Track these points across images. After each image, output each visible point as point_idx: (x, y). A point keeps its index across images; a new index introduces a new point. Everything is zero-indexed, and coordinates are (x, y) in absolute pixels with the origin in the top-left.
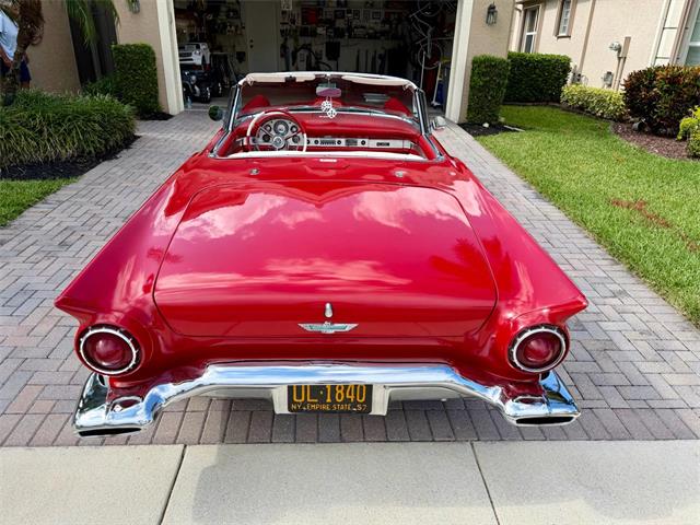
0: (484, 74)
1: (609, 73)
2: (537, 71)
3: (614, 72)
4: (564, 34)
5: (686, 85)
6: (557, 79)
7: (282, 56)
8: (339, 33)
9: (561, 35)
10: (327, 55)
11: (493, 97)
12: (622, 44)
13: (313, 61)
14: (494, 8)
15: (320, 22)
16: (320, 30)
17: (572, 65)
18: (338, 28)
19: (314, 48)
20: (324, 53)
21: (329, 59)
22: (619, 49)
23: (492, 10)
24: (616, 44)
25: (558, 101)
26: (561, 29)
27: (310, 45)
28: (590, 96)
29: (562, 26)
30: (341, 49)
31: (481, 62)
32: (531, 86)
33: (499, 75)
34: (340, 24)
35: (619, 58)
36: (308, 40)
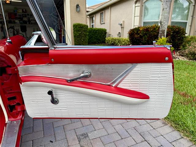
0: (78, 31)
1: (119, 33)
2: (97, 33)
3: (121, 32)
4: (103, 23)
5: (152, 31)
6: (104, 36)
7: (2, 31)
8: (25, 22)
9: (102, 23)
10: (21, 30)
11: (84, 40)
12: (122, 23)
13: (16, 33)
14: (78, 5)
15: (16, 18)
16: (17, 21)
17: (107, 31)
18: (25, 21)
19: (15, 28)
20: (20, 30)
21: (22, 32)
22: (121, 25)
23: (78, 6)
24: (120, 23)
25: (105, 43)
26: (102, 21)
27: (14, 27)
28: (115, 40)
29: (102, 20)
30: (27, 28)
31: (77, 26)
32: (96, 38)
33: (85, 31)
34: (25, 19)
35: (122, 28)
36: (12, 25)
